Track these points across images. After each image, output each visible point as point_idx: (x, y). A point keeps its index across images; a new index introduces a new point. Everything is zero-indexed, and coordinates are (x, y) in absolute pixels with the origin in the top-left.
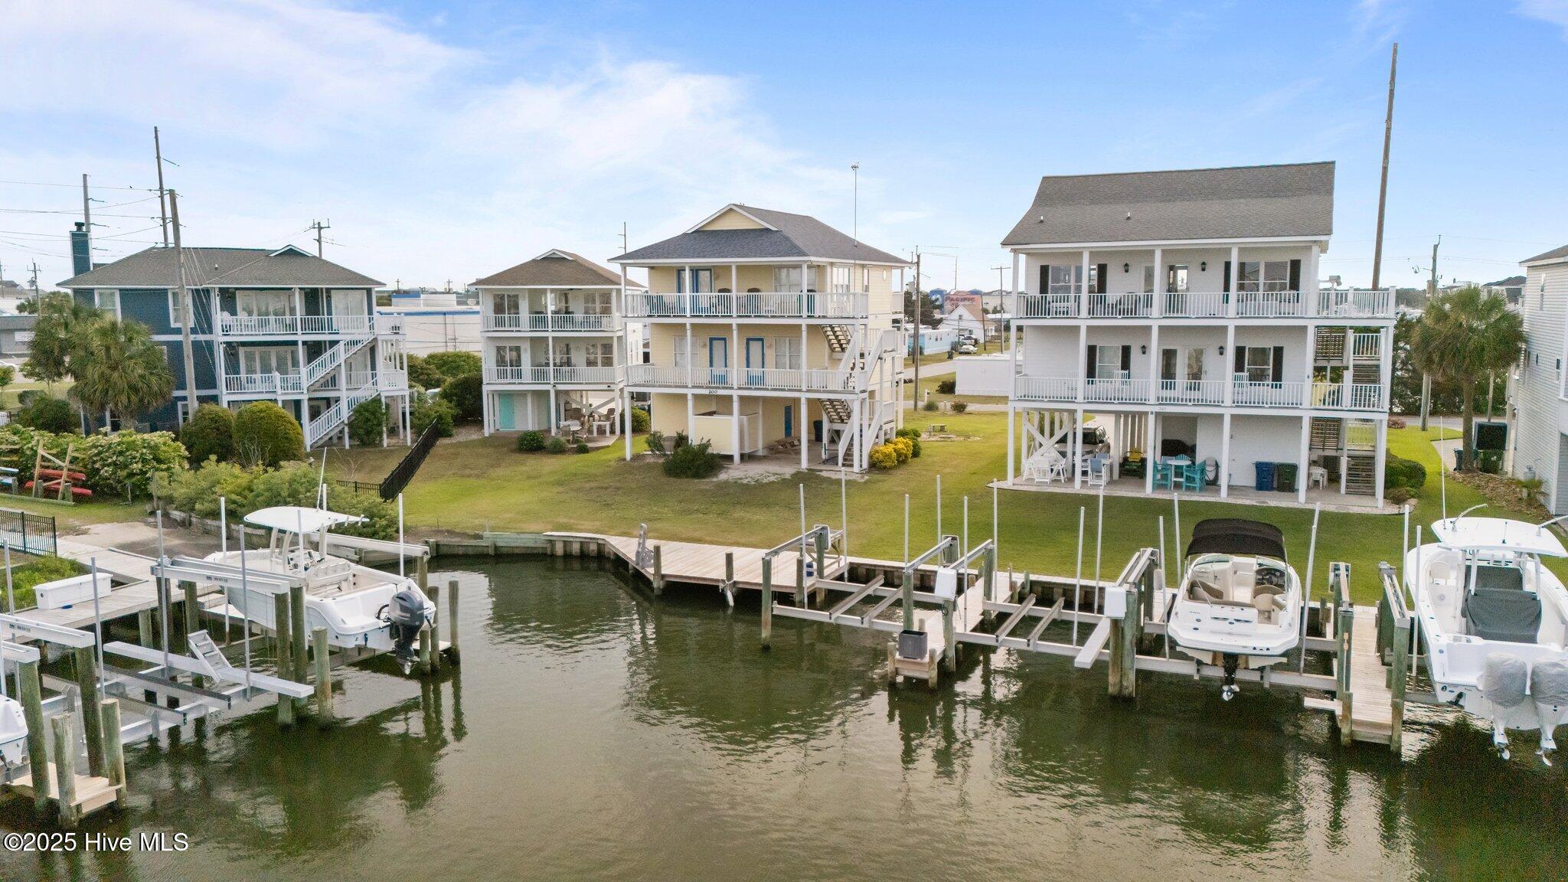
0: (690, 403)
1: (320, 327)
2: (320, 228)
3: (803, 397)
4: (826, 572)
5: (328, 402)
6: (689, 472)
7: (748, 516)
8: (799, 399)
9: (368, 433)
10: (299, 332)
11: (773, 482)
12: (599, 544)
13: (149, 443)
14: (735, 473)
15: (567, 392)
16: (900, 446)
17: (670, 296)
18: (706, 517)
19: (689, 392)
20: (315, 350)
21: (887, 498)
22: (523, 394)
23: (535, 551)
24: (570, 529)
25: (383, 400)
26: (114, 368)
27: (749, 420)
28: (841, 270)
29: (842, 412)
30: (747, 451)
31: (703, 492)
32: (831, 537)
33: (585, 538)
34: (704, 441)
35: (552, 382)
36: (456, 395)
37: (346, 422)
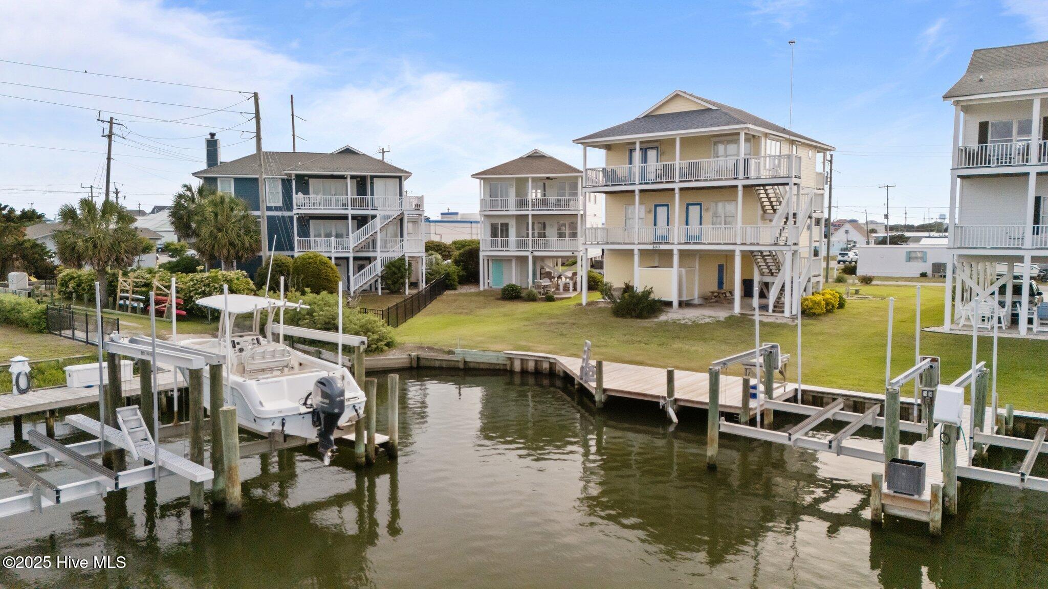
0: (636, 257)
1: (366, 205)
2: (383, 152)
3: (738, 249)
4: (775, 394)
5: (369, 260)
6: (633, 313)
7: (687, 347)
8: (734, 251)
9: (394, 283)
10: (350, 207)
11: (709, 323)
12: (551, 363)
13: (226, 277)
14: (674, 315)
15: (543, 258)
16: (828, 296)
17: (622, 169)
18: (647, 346)
19: (636, 248)
20: (361, 221)
21: (821, 338)
22: (508, 259)
23: (497, 367)
24: (528, 350)
25: (407, 259)
26: (220, 230)
27: (687, 272)
28: (773, 142)
29: (773, 264)
30: (684, 298)
31: (645, 329)
32: (782, 358)
33: (540, 357)
34: (648, 288)
35: (530, 249)
36: (462, 261)
37: (380, 275)
